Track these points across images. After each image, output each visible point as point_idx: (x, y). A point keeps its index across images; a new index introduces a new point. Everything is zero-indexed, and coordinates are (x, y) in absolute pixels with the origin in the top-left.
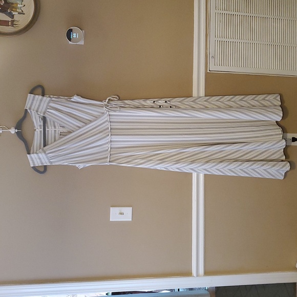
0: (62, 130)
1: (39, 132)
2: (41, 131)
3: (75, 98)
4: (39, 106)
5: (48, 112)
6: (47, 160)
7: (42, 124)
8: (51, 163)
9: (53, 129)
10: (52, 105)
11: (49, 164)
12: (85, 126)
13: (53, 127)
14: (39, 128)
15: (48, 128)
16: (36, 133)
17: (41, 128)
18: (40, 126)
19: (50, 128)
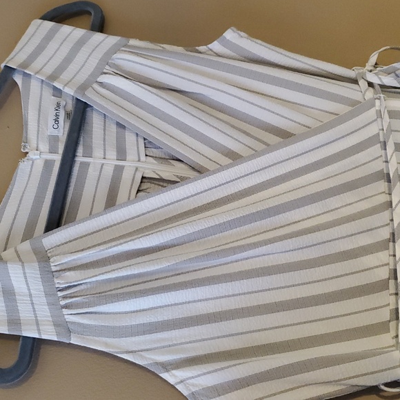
0: (152, 168)
1: (39, 165)
2: (48, 164)
3: (230, 35)
4: (68, 60)
5: (101, 84)
6: (44, 312)
7: (62, 132)
8: (66, 328)
9: (112, 161)
10: (126, 60)
11: (49, 334)
12: (263, 153)
13: (112, 154)
14: (44, 147)
15: (88, 154)
16: (24, 166)
17: (53, 150)
18: (53, 140)
19: (98, 152)
